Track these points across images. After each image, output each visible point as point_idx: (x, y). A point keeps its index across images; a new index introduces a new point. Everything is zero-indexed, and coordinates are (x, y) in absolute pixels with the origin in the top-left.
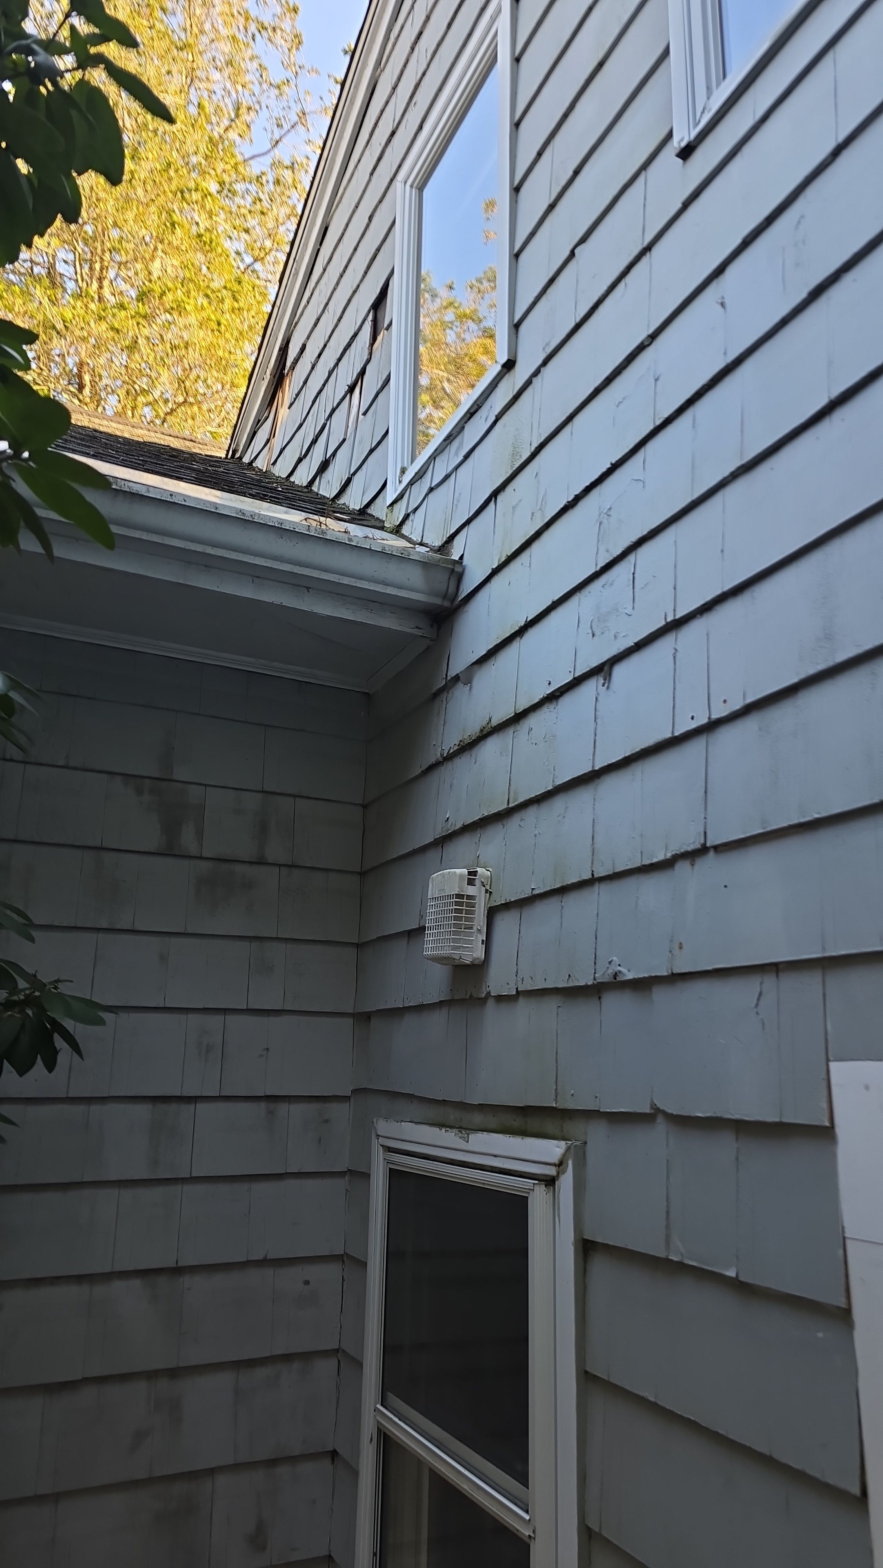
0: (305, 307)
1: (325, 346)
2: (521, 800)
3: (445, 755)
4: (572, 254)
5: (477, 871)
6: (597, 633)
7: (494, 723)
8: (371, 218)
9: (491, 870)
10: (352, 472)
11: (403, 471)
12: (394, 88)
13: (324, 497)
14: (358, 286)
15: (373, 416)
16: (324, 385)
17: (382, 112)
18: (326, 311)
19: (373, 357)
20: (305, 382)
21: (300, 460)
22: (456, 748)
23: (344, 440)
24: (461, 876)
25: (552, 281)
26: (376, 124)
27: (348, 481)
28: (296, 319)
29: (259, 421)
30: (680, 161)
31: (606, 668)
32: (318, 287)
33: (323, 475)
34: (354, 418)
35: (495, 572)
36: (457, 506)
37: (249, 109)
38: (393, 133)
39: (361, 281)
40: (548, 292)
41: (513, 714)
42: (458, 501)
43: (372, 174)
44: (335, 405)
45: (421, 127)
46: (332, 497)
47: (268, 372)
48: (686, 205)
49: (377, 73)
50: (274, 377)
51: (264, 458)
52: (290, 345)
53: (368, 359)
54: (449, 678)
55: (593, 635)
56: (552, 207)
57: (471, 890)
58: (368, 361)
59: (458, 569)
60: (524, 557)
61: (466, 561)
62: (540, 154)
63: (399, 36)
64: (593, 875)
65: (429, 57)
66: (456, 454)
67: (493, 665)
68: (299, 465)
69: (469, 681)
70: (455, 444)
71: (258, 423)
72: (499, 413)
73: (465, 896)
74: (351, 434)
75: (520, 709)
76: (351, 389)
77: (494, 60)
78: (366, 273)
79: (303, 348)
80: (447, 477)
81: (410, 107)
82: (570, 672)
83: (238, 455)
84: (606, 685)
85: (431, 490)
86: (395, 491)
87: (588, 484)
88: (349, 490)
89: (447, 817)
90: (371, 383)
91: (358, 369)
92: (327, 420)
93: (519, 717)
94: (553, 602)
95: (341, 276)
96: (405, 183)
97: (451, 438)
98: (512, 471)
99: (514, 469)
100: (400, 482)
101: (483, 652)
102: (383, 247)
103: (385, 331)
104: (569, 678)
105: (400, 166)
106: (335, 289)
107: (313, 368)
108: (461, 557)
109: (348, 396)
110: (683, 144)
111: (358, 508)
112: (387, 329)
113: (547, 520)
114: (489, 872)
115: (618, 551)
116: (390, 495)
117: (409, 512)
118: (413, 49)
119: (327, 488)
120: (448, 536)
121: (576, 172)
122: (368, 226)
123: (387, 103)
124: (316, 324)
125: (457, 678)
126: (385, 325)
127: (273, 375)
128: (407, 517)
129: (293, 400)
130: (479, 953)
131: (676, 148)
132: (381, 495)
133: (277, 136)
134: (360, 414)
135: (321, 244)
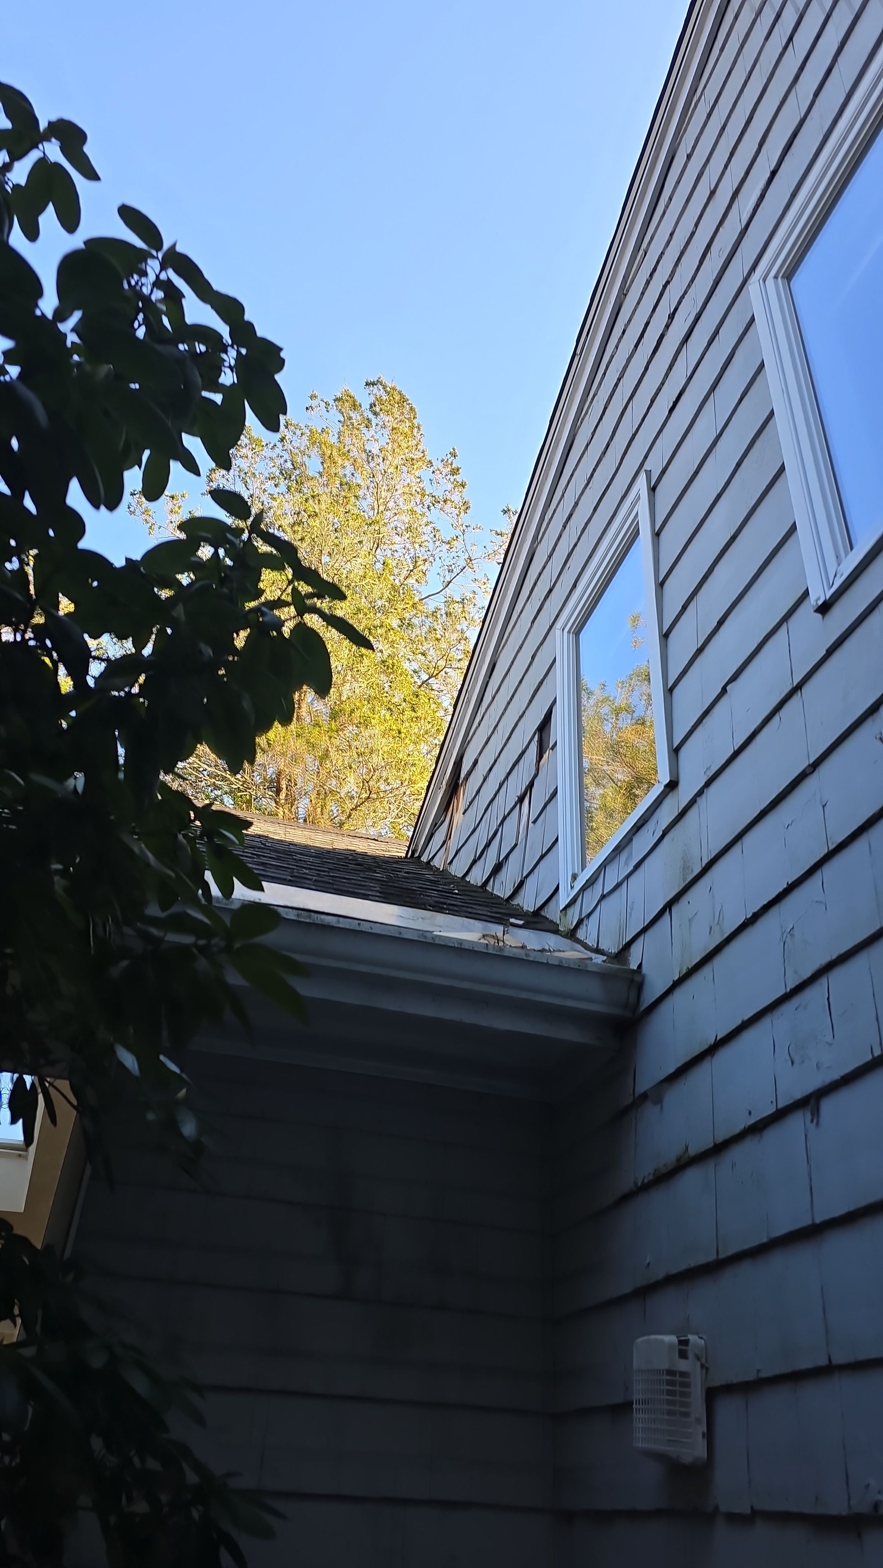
0: (477, 728)
1: (495, 761)
2: (732, 1250)
3: (639, 1184)
4: (724, 690)
5: (689, 1340)
6: (797, 1061)
7: (692, 1152)
8: (533, 657)
9: (704, 1337)
10: (524, 875)
11: (574, 877)
12: (550, 557)
13: (499, 897)
14: (524, 712)
15: (542, 825)
16: (495, 795)
17: (540, 574)
18: (496, 732)
19: (540, 772)
20: (478, 792)
21: (474, 862)
22: (651, 1177)
23: (516, 845)
24: (671, 1345)
25: (706, 713)
26: (535, 584)
27: (522, 884)
28: (469, 738)
29: (436, 824)
30: (819, 616)
31: (812, 1101)
32: (488, 712)
33: (497, 876)
34: (524, 827)
35: (676, 984)
36: (630, 914)
37: (425, 560)
38: (550, 591)
39: (527, 708)
40: (704, 721)
41: (712, 1145)
42: (632, 909)
43: (533, 622)
44: (506, 813)
45: (575, 586)
46: (506, 897)
47: (444, 783)
48: (830, 652)
49: (535, 546)
50: (450, 786)
51: (441, 859)
52: (464, 760)
53: (535, 774)
54: (636, 1095)
55: (793, 1063)
56: (700, 651)
57: (683, 1365)
58: (536, 776)
59: (637, 978)
60: (706, 971)
61: (644, 970)
62: (684, 608)
63: (552, 517)
64: (830, 1360)
65: (579, 533)
66: (626, 863)
67: (685, 1084)
68: (474, 867)
69: (659, 1101)
70: (624, 856)
71: (435, 826)
72: (666, 828)
73: (678, 1374)
74: (522, 840)
75: (720, 1139)
76: (521, 800)
77: (636, 533)
78: (531, 701)
79: (476, 763)
80: (618, 885)
81: (565, 570)
82: (772, 1102)
83: (417, 855)
84: (815, 1121)
85: (603, 897)
86: (568, 897)
87: (765, 902)
88: (522, 892)
89: (648, 1262)
90: (539, 795)
91: (527, 782)
92: (500, 825)
93: (719, 1149)
94: (743, 1022)
95: (509, 703)
96: (563, 630)
97: (620, 849)
98: (685, 884)
99: (687, 882)
100: (572, 888)
101: (671, 1070)
102: (545, 680)
103: (551, 751)
104: (771, 1110)
105: (557, 616)
106: (503, 714)
107: (485, 780)
108: (640, 966)
109: (518, 806)
110: (820, 602)
111: (532, 910)
112: (552, 748)
113: (726, 936)
114: (703, 1341)
115: (807, 974)
116: (563, 899)
117: (583, 917)
118: (564, 527)
119: (502, 888)
120: (624, 943)
121: (721, 623)
122: (531, 663)
123: (544, 567)
124: (486, 743)
125: (644, 1096)
126: (550, 746)
127: (448, 785)
128: (580, 922)
129: (467, 807)
130: (700, 1450)
131: (813, 606)
132: (554, 899)
133: (448, 579)
134: (530, 822)
135: (490, 677)
